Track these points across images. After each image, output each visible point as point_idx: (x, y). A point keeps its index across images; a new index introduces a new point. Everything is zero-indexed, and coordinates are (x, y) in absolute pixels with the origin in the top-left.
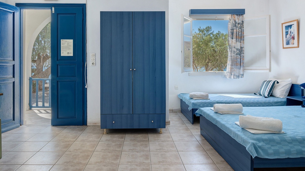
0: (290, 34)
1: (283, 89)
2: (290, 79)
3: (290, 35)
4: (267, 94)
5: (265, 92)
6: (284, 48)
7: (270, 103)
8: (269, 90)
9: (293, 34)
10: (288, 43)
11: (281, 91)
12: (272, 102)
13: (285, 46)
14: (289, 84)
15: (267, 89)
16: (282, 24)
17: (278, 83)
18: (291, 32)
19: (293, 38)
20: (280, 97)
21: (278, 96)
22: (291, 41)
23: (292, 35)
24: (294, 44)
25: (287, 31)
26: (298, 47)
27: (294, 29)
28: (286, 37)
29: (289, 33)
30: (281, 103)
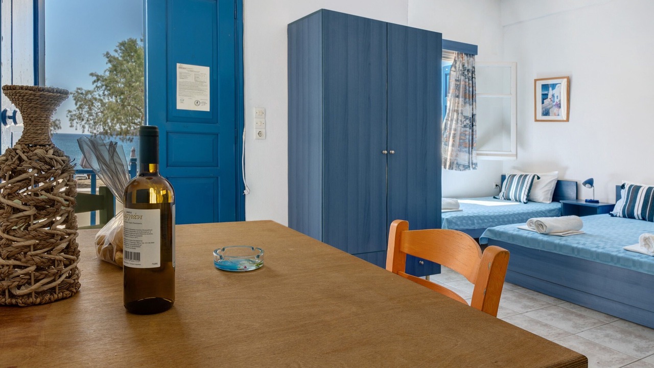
0: (550, 99)
1: (546, 188)
2: (556, 172)
3: (551, 101)
4: (525, 197)
5: (521, 195)
6: (536, 120)
7: (544, 212)
8: (527, 191)
9: (557, 98)
10: (546, 113)
11: (544, 192)
12: (546, 211)
13: (540, 117)
14: (555, 179)
15: (524, 188)
16: (536, 81)
17: (539, 178)
18: (553, 96)
19: (559, 106)
20: (544, 202)
21: (541, 200)
22: (555, 110)
23: (556, 100)
24: (558, 115)
25: (546, 92)
26: (568, 120)
27: (560, 92)
28: (543, 103)
29: (550, 96)
30: (554, 212)
